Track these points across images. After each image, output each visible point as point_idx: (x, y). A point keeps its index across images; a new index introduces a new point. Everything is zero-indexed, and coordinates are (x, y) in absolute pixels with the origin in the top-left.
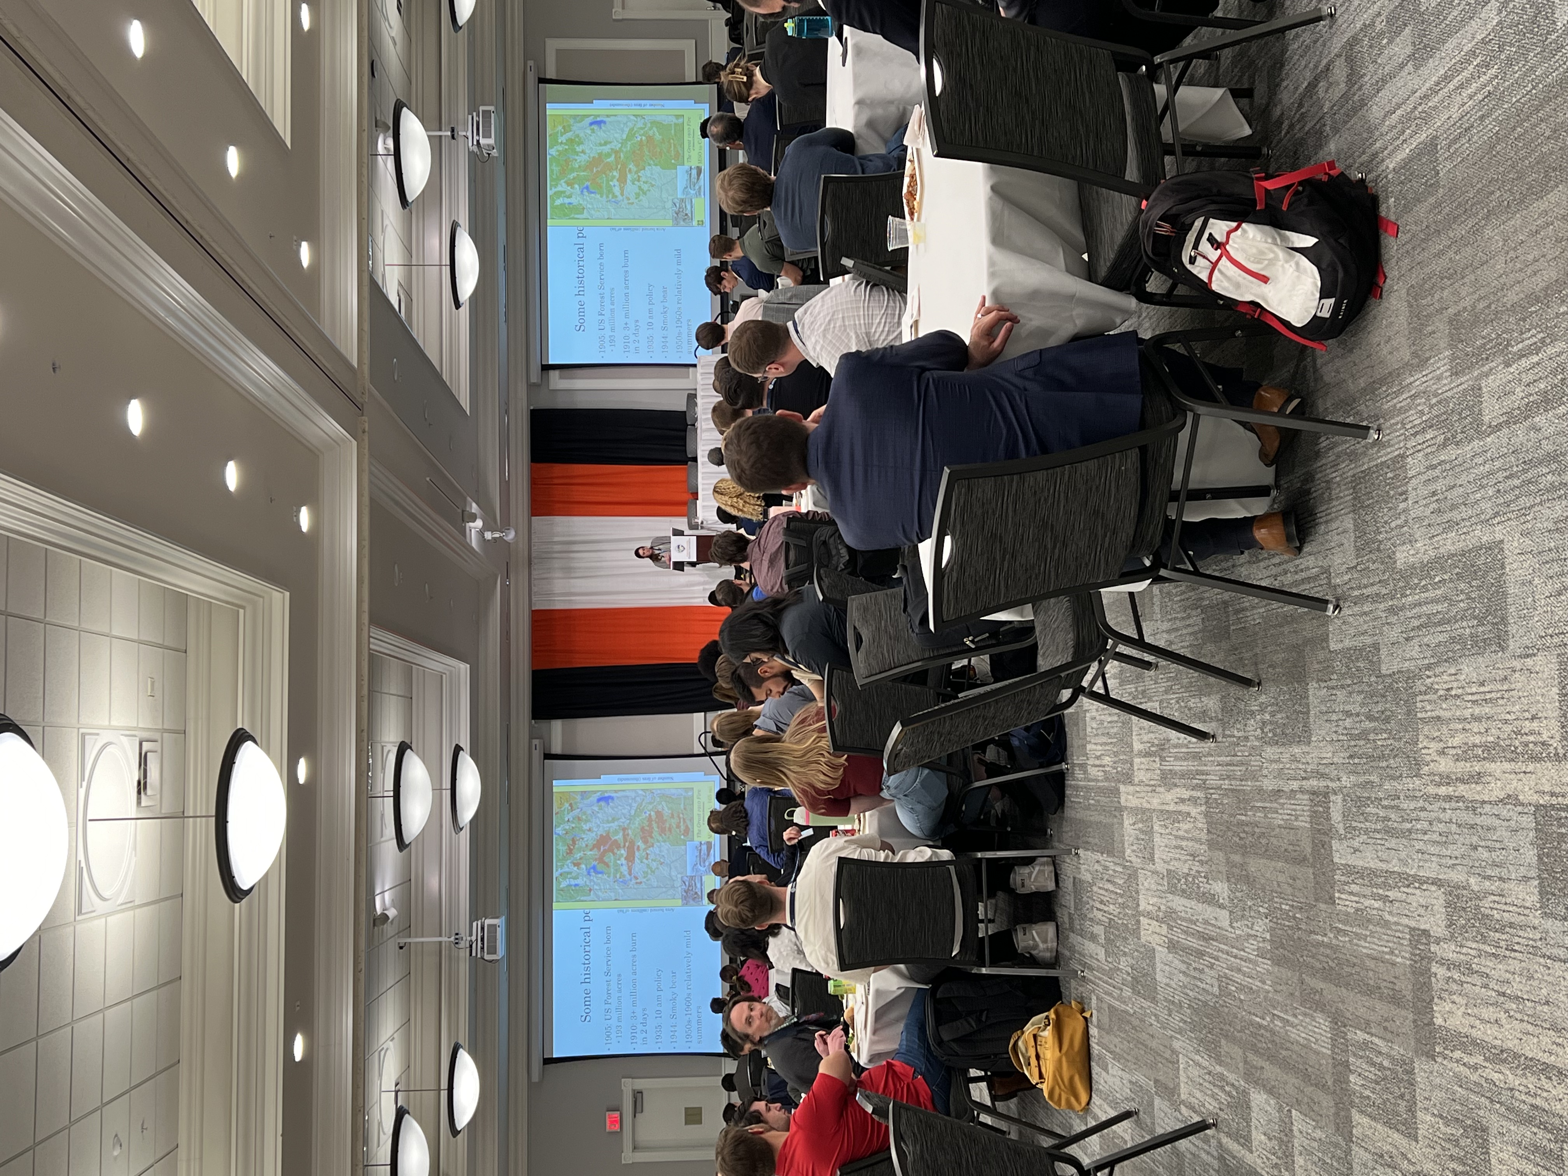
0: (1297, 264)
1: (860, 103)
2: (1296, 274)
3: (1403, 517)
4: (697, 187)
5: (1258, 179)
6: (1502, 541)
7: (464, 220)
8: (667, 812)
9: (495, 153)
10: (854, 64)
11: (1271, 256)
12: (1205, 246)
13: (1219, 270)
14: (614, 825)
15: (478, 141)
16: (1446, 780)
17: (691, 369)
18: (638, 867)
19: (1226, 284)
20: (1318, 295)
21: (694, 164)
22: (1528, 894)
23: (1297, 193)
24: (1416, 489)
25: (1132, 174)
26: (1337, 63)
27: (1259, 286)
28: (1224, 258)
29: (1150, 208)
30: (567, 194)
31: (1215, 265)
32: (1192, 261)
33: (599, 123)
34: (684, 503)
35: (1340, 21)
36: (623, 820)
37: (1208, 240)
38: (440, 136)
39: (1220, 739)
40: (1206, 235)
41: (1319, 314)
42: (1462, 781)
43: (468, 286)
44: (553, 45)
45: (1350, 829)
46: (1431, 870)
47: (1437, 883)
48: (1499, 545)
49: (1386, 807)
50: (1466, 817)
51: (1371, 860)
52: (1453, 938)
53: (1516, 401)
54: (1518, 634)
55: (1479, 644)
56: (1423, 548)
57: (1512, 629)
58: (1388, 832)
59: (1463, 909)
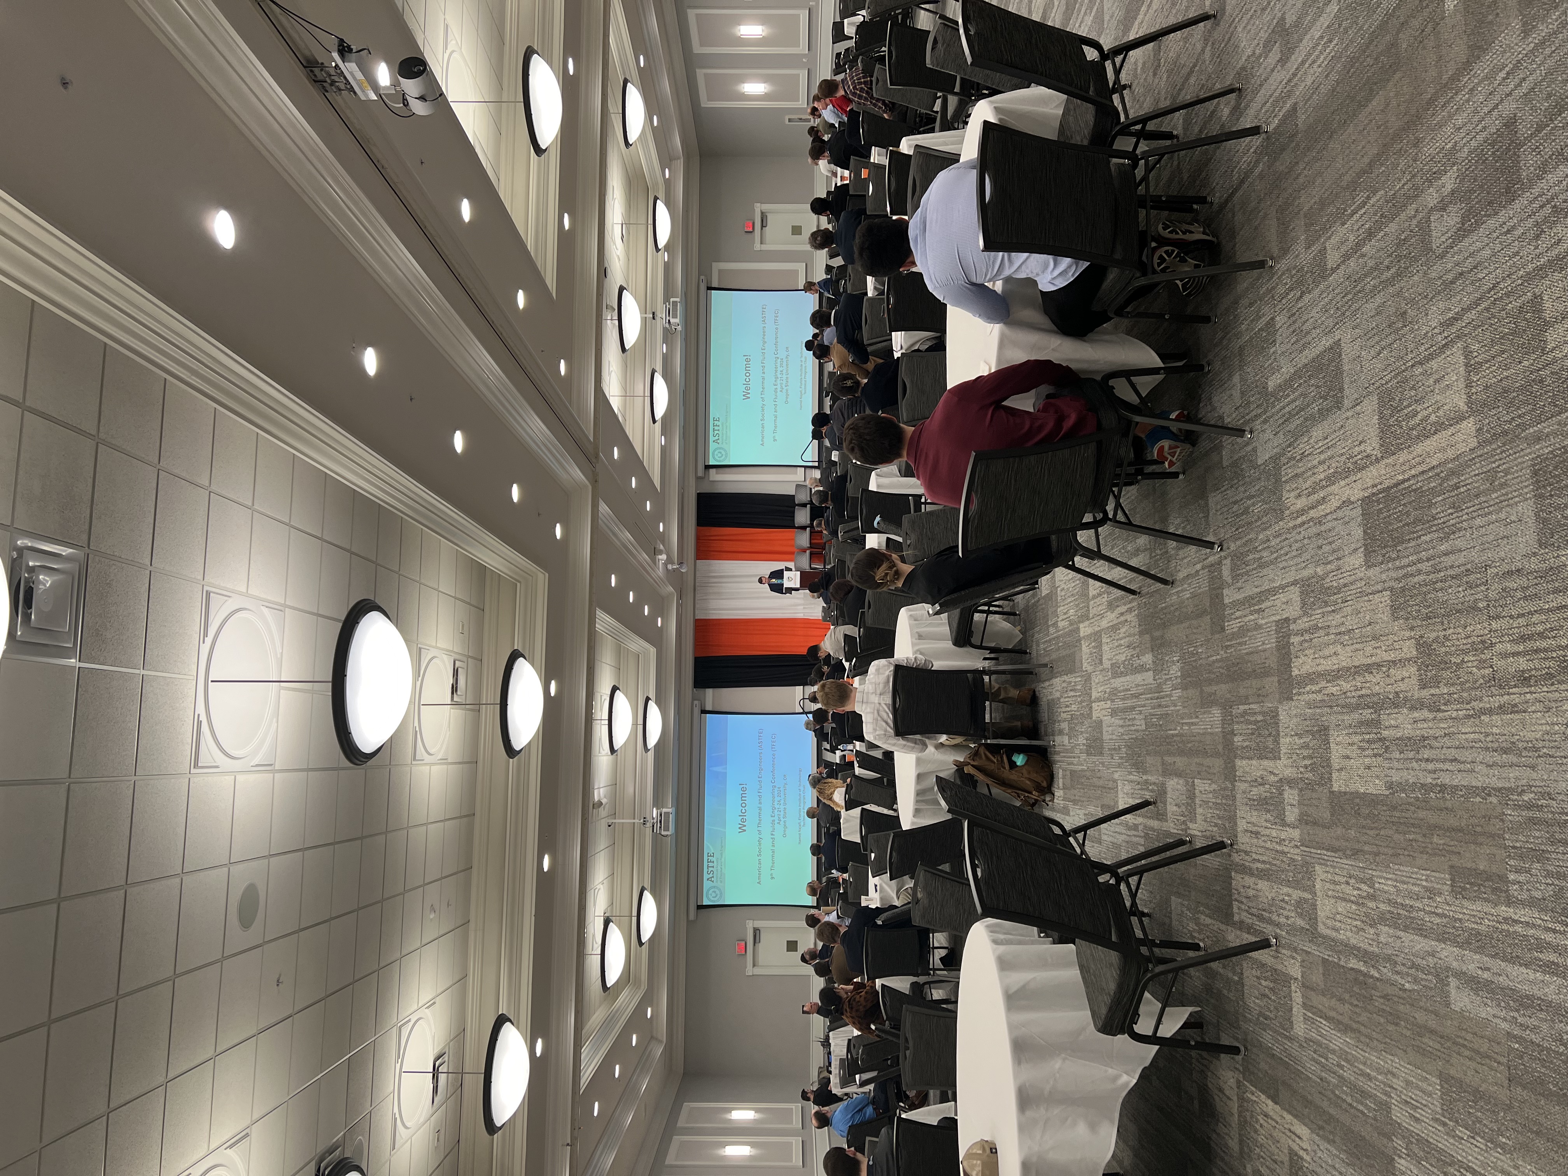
6: (1340, 340)
7: (659, 369)
9: (679, 328)
15: (669, 321)
16: (1302, 512)
24: (1282, 334)
43: (661, 409)
44: (717, 267)
45: (1236, 577)
46: (1291, 576)
47: (1294, 583)
48: (1338, 343)
49: (1260, 551)
50: (1314, 530)
51: (1250, 590)
52: (1305, 614)
53: (1350, 244)
54: (1350, 393)
55: (1324, 414)
56: (1287, 369)
57: (1347, 392)
58: (1262, 566)
59: (1312, 591)
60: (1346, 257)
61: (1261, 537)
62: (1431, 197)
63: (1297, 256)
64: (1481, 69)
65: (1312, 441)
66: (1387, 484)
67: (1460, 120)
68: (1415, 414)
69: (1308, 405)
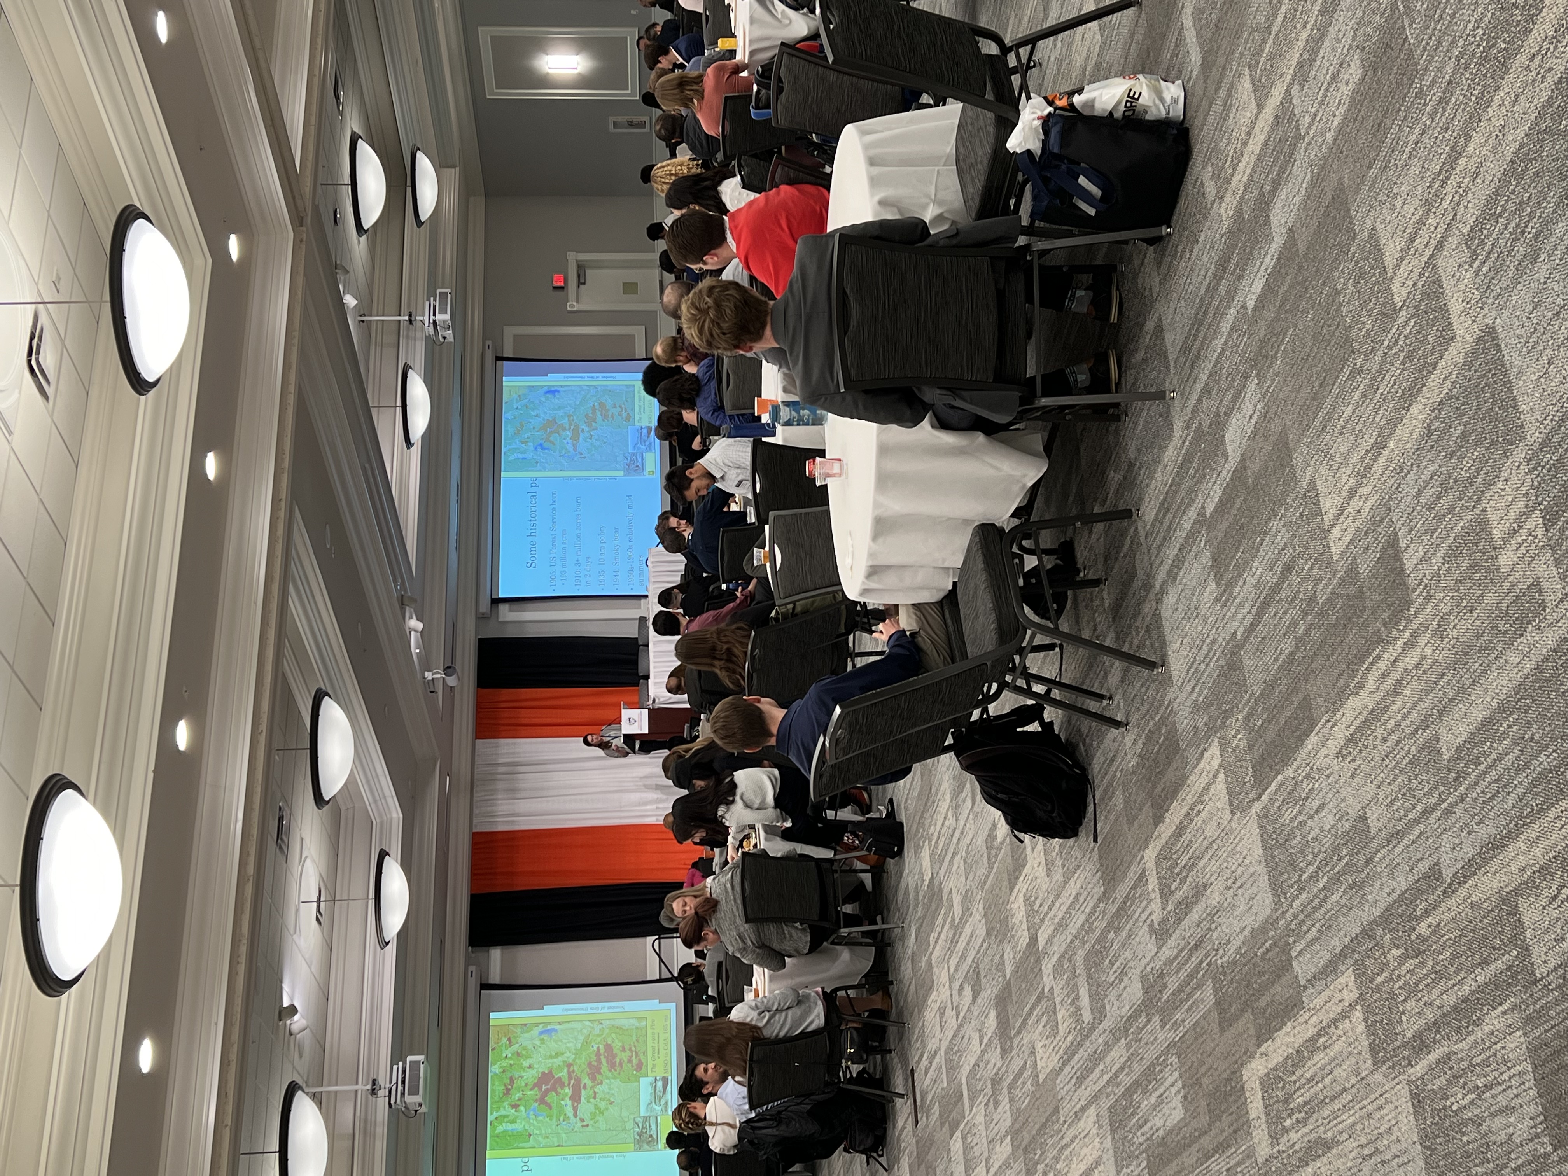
4: (647, 444)
8: (617, 1046)
14: (558, 1061)
15: (435, 320)
17: (643, 601)
18: (585, 1108)
30: (521, 450)
33: (553, 392)
36: (568, 1054)
44: (510, 332)
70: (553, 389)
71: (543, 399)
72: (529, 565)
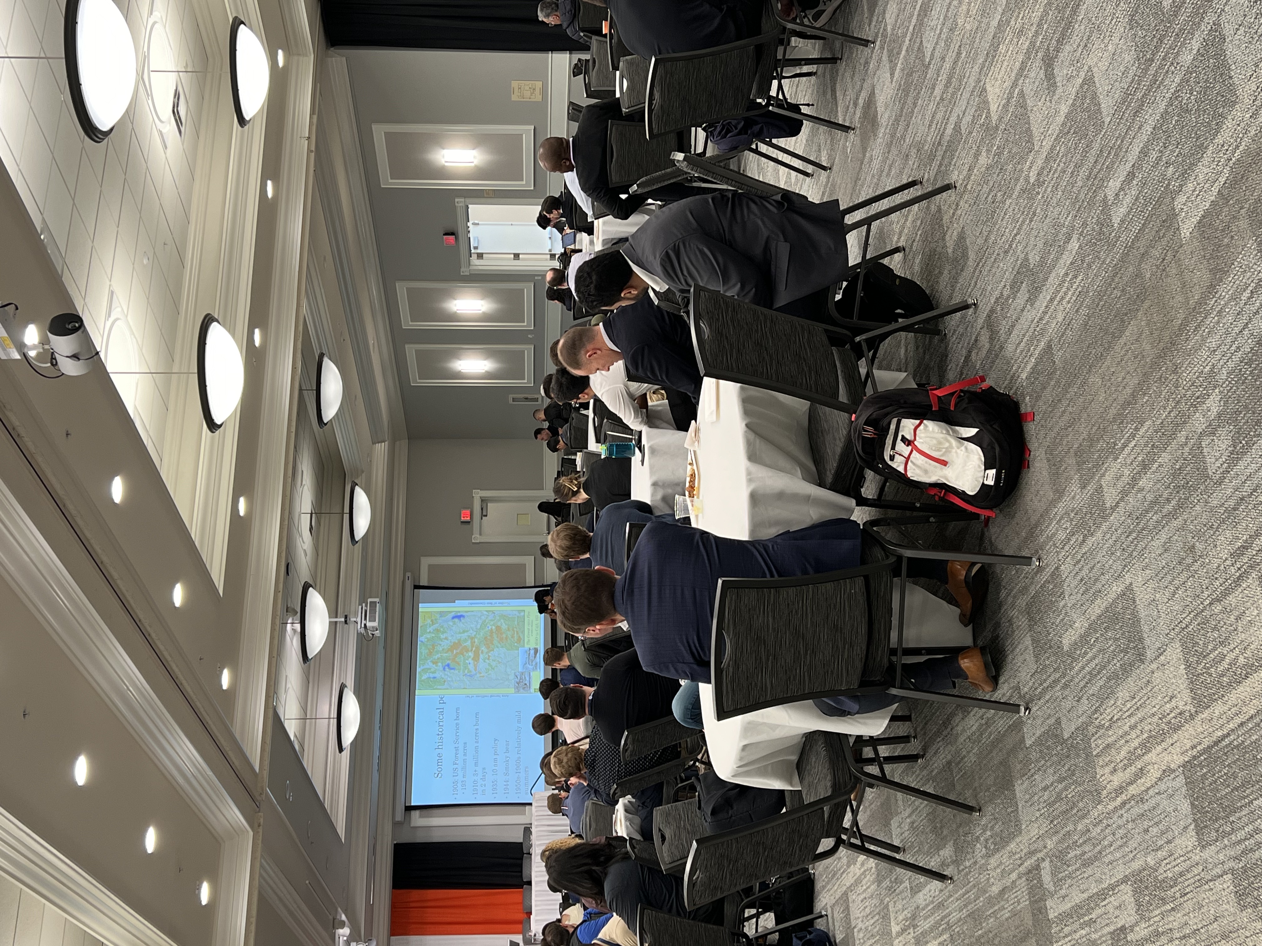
0: (966, 448)
1: (655, 484)
2: (966, 454)
3: (1063, 612)
4: (534, 663)
5: (931, 390)
6: (1131, 584)
7: (350, 683)
9: (377, 633)
10: (650, 458)
11: (947, 445)
12: (900, 446)
13: (912, 462)
15: (365, 625)
16: (1120, 790)
17: (527, 807)
19: (918, 471)
20: (983, 467)
21: (532, 646)
22: (1189, 840)
23: (960, 396)
24: (1070, 584)
25: (843, 397)
26: (982, 333)
27: (941, 469)
28: (914, 452)
29: (857, 419)
30: (432, 670)
31: (908, 459)
32: (892, 458)
33: (459, 617)
34: (520, 922)
35: (980, 308)
37: (902, 440)
38: (336, 622)
39: (955, 878)
40: (900, 437)
41: (986, 482)
42: (1131, 783)
43: (350, 734)
44: (426, 562)
45: (1058, 883)
46: (1120, 872)
47: (1125, 880)
48: (1129, 588)
49: (1081, 845)
50: (1137, 810)
51: (1077, 897)
52: (1142, 917)
53: (1126, 479)
54: (1151, 643)
55: (1127, 669)
56: (1080, 625)
57: (1147, 642)
58: (1086, 864)
59: (1146, 887)
60: (1124, 494)
61: (1080, 827)
62: (1199, 422)
63: (1073, 498)
64: (1225, 290)
65: (1119, 703)
66: (1206, 743)
67: (1213, 342)
68: (1223, 657)
69: (1109, 662)
70: (459, 614)
71: (451, 623)
72: (436, 775)
